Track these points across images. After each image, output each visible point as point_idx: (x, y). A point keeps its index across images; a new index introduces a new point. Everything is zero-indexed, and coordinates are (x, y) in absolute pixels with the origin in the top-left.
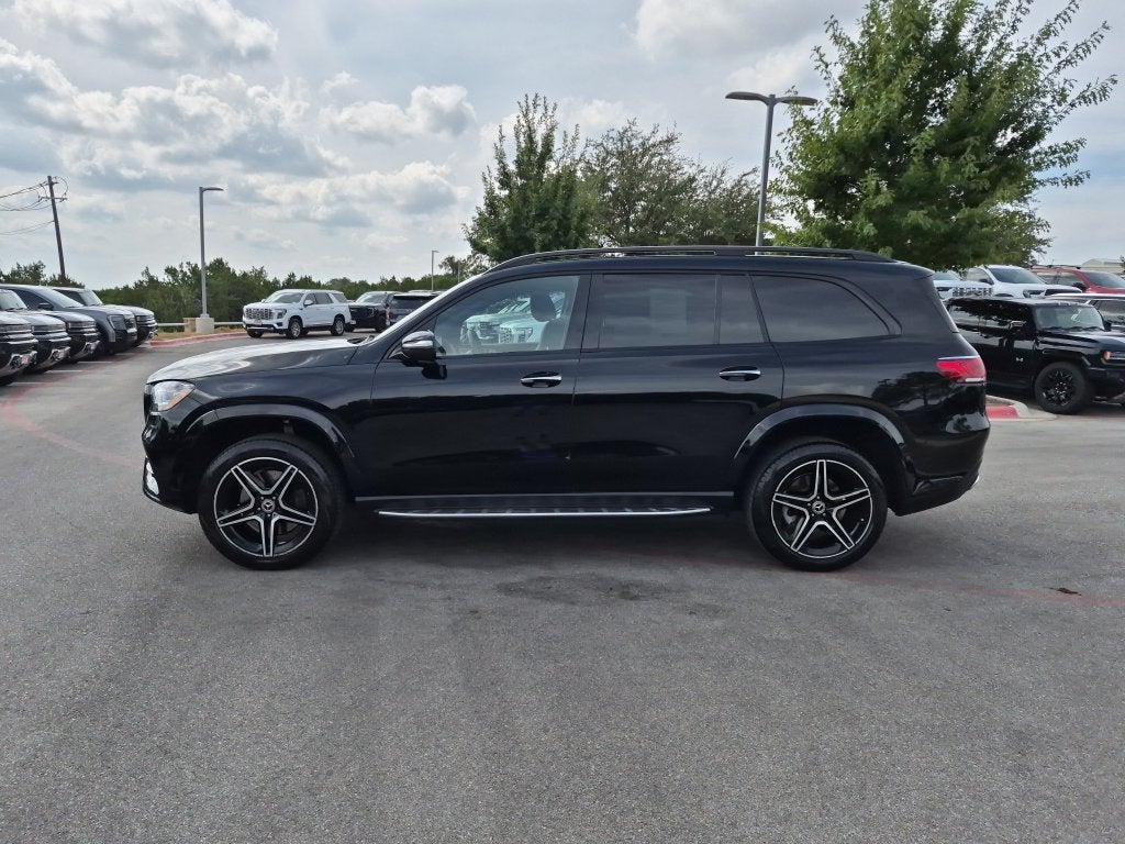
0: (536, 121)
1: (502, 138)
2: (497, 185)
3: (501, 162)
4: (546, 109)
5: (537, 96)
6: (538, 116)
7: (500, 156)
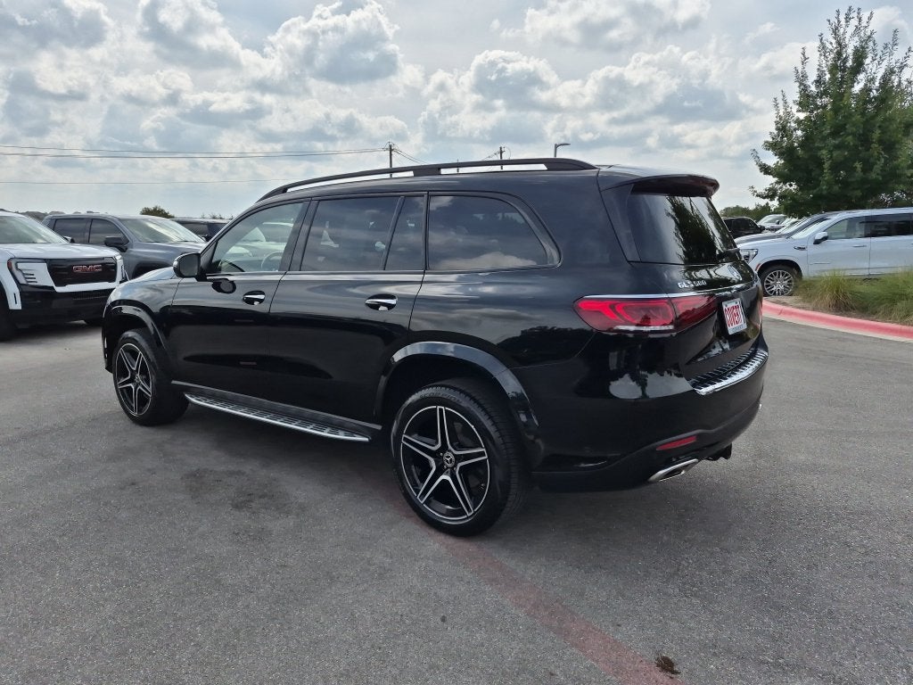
0: (848, 36)
1: (805, 59)
2: (795, 108)
3: (801, 84)
4: (860, 19)
5: (850, 10)
6: (851, 30)
7: (801, 79)
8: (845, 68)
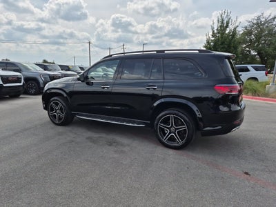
0: (224, 17)
2: (211, 36)
3: (212, 30)
4: (228, 13)
8: (223, 26)
